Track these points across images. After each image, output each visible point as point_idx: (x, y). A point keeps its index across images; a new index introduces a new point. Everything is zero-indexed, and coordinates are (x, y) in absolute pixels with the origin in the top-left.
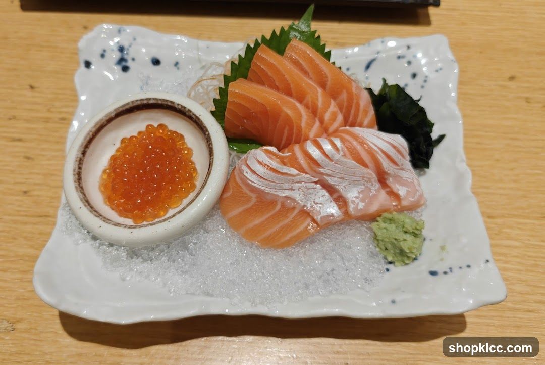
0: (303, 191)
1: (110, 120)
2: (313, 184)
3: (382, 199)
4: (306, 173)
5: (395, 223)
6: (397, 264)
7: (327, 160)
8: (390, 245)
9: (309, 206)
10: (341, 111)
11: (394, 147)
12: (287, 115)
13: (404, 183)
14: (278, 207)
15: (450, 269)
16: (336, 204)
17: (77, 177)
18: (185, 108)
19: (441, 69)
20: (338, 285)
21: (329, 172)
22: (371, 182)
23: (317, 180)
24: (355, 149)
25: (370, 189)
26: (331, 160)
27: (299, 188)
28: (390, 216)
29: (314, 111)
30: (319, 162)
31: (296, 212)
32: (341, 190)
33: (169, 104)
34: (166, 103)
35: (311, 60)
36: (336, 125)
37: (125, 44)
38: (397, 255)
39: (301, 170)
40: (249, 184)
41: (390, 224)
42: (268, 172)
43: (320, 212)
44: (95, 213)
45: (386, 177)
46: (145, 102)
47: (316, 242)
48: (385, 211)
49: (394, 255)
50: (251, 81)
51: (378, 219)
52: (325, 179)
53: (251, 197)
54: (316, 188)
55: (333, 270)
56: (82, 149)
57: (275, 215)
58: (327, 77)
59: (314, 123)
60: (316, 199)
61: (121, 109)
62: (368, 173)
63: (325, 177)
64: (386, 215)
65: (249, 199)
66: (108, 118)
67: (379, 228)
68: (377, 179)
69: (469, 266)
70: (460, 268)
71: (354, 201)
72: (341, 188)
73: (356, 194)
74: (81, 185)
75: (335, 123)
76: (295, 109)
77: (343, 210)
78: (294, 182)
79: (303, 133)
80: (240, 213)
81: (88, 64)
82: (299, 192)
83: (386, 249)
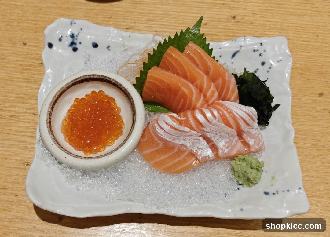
0: (192, 141)
1: (69, 87)
2: (198, 137)
3: (239, 146)
4: (195, 130)
5: (246, 162)
6: (244, 186)
7: (208, 123)
8: (241, 175)
9: (194, 150)
10: (217, 91)
11: (249, 115)
12: (184, 92)
13: (253, 137)
14: (176, 150)
15: (277, 191)
16: (211, 149)
17: (48, 124)
18: (118, 82)
19: (281, 60)
20: (208, 197)
21: (209, 130)
22: (233, 136)
23: (201, 134)
24: (225, 116)
25: (232, 141)
26: (210, 123)
27: (190, 139)
28: (243, 157)
29: (201, 90)
30: (203, 124)
31: (186, 153)
32: (215, 141)
33: (107, 79)
34: (105, 78)
35: (201, 57)
36: (213, 99)
37: (76, 33)
38: (246, 181)
39: (192, 128)
40: (159, 136)
41: (243, 162)
42: (172, 129)
43: (201, 154)
44: (62, 149)
45: (242, 133)
46: (92, 77)
47: (196, 171)
48: (240, 154)
49: (243, 181)
50: (162, 68)
51: (236, 159)
52: (206, 134)
53: (159, 144)
54: (199, 139)
55: (206, 188)
56: (51, 106)
57: (173, 154)
58: (210, 69)
59: (200, 97)
60: (199, 146)
61: (76, 81)
62: (232, 131)
63: (206, 133)
64: (240, 156)
65: (158, 144)
66: (67, 86)
67: (236, 164)
68: (237, 134)
69: (288, 191)
70: (283, 191)
71: (222, 148)
72: (215, 140)
73: (224, 144)
74: (51, 130)
75: (213, 98)
76: (189, 88)
77: (215, 153)
78: (186, 136)
79: (193, 103)
80: (152, 152)
81: (50, 45)
82: (189, 142)
83: (239, 177)
